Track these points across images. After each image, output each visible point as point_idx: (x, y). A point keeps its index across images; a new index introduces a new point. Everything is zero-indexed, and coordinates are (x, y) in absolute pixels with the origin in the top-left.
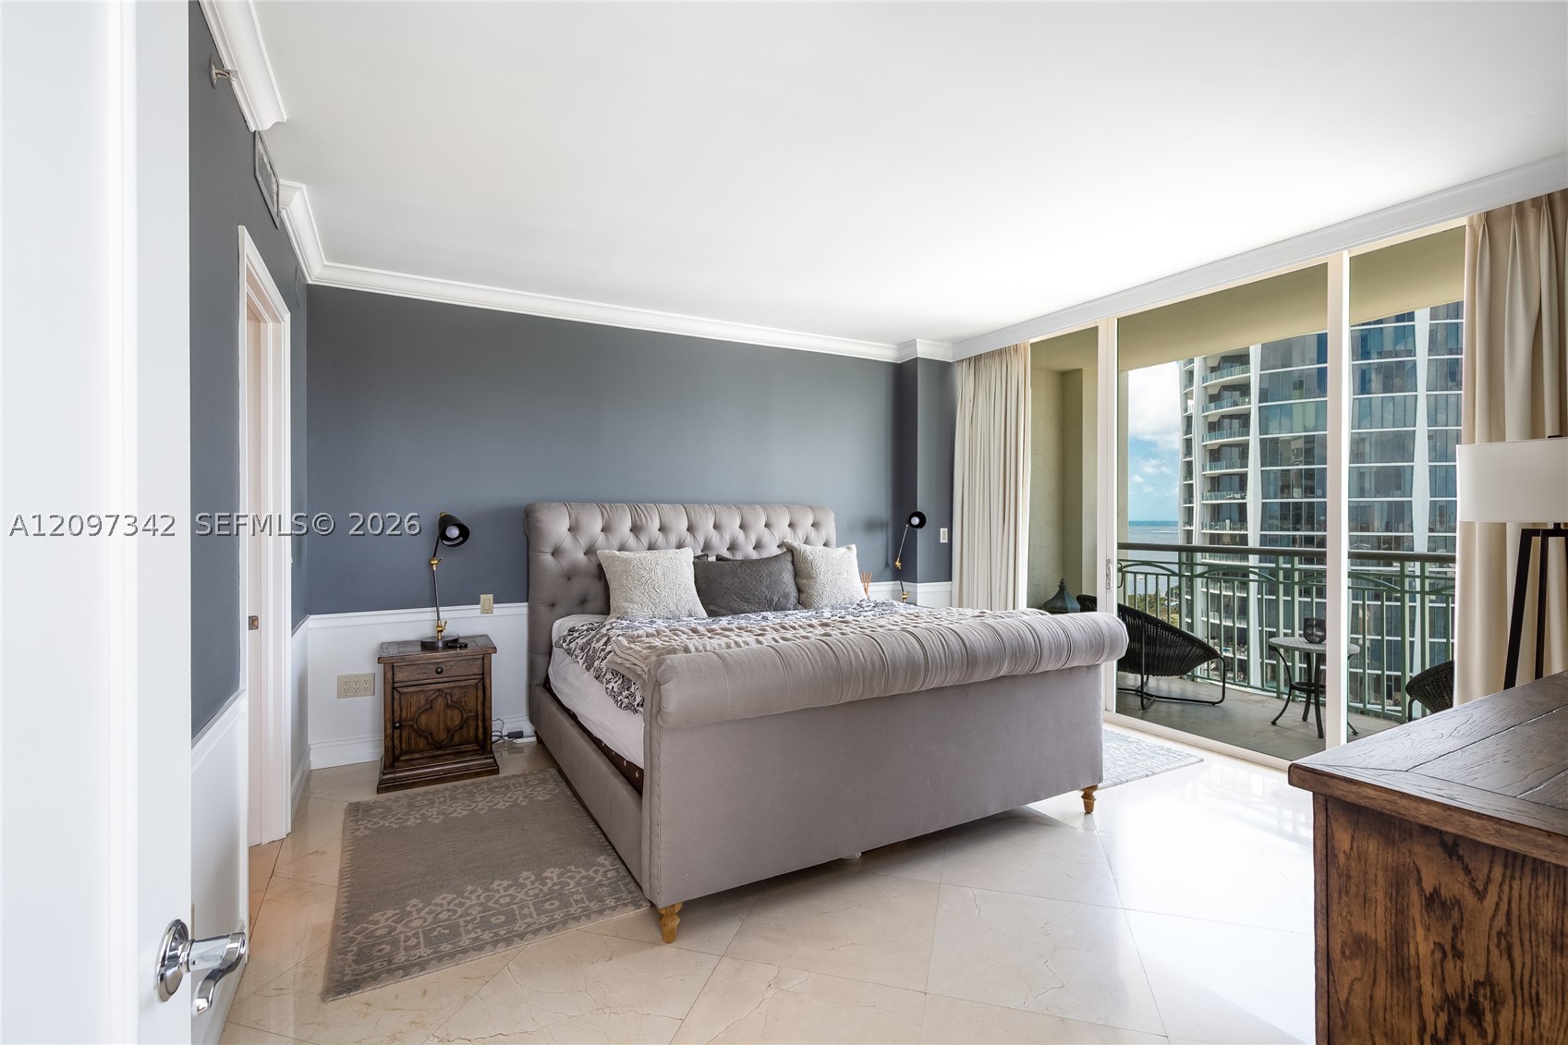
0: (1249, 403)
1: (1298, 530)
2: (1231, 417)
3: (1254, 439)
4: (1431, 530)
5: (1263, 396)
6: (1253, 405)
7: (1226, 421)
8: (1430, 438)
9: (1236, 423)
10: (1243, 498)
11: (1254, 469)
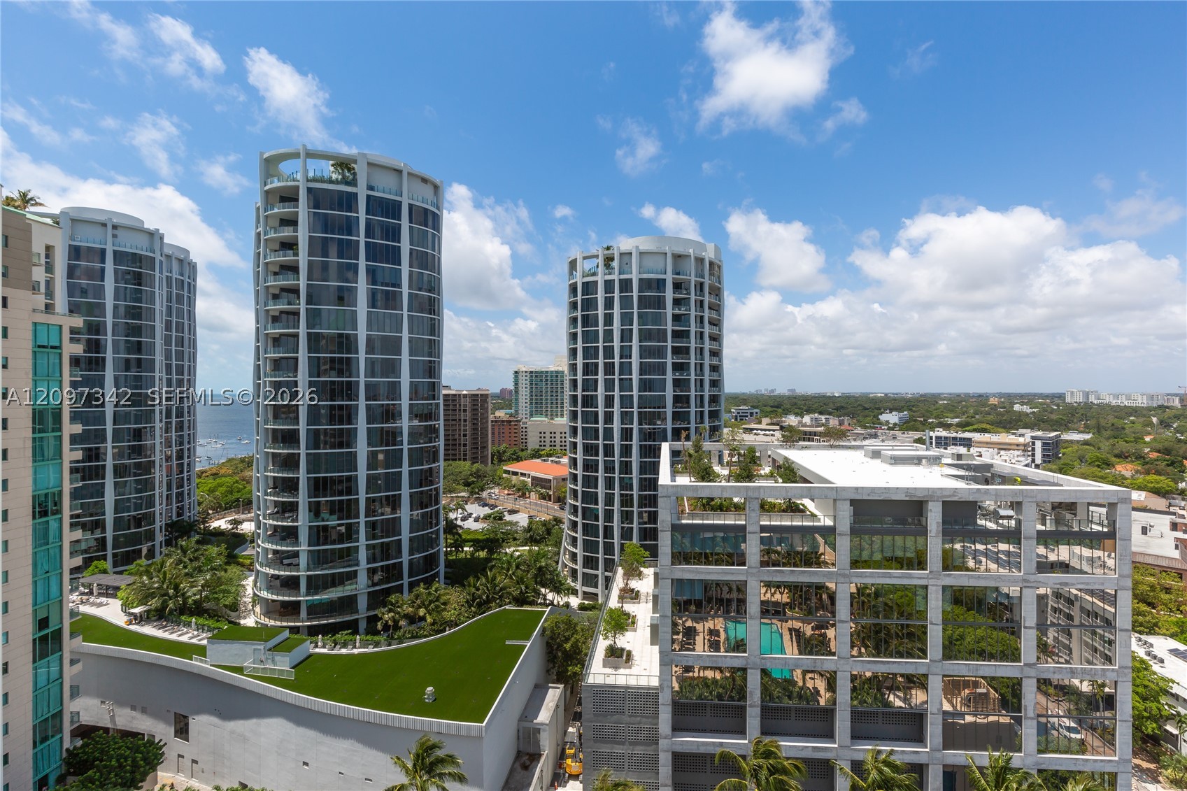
0: (299, 304)
1: (335, 401)
2: (288, 313)
3: (302, 331)
4: (411, 399)
5: (309, 301)
6: (302, 307)
7: (284, 316)
8: (410, 341)
9: (291, 317)
10: (296, 376)
11: (303, 355)
